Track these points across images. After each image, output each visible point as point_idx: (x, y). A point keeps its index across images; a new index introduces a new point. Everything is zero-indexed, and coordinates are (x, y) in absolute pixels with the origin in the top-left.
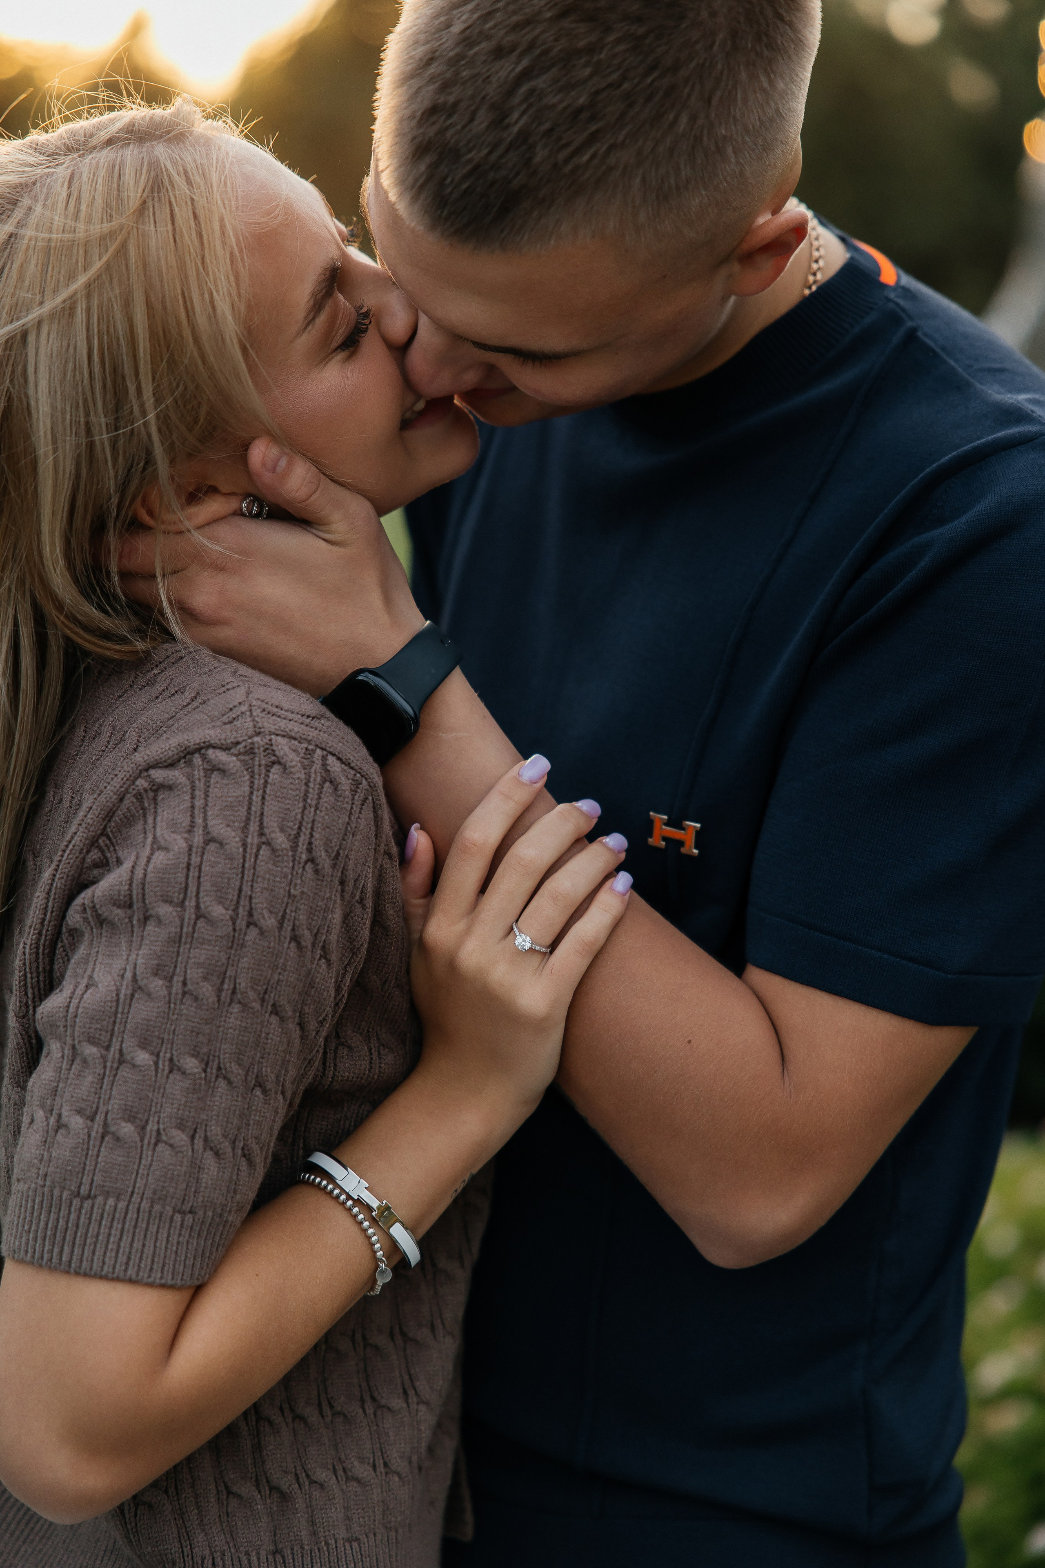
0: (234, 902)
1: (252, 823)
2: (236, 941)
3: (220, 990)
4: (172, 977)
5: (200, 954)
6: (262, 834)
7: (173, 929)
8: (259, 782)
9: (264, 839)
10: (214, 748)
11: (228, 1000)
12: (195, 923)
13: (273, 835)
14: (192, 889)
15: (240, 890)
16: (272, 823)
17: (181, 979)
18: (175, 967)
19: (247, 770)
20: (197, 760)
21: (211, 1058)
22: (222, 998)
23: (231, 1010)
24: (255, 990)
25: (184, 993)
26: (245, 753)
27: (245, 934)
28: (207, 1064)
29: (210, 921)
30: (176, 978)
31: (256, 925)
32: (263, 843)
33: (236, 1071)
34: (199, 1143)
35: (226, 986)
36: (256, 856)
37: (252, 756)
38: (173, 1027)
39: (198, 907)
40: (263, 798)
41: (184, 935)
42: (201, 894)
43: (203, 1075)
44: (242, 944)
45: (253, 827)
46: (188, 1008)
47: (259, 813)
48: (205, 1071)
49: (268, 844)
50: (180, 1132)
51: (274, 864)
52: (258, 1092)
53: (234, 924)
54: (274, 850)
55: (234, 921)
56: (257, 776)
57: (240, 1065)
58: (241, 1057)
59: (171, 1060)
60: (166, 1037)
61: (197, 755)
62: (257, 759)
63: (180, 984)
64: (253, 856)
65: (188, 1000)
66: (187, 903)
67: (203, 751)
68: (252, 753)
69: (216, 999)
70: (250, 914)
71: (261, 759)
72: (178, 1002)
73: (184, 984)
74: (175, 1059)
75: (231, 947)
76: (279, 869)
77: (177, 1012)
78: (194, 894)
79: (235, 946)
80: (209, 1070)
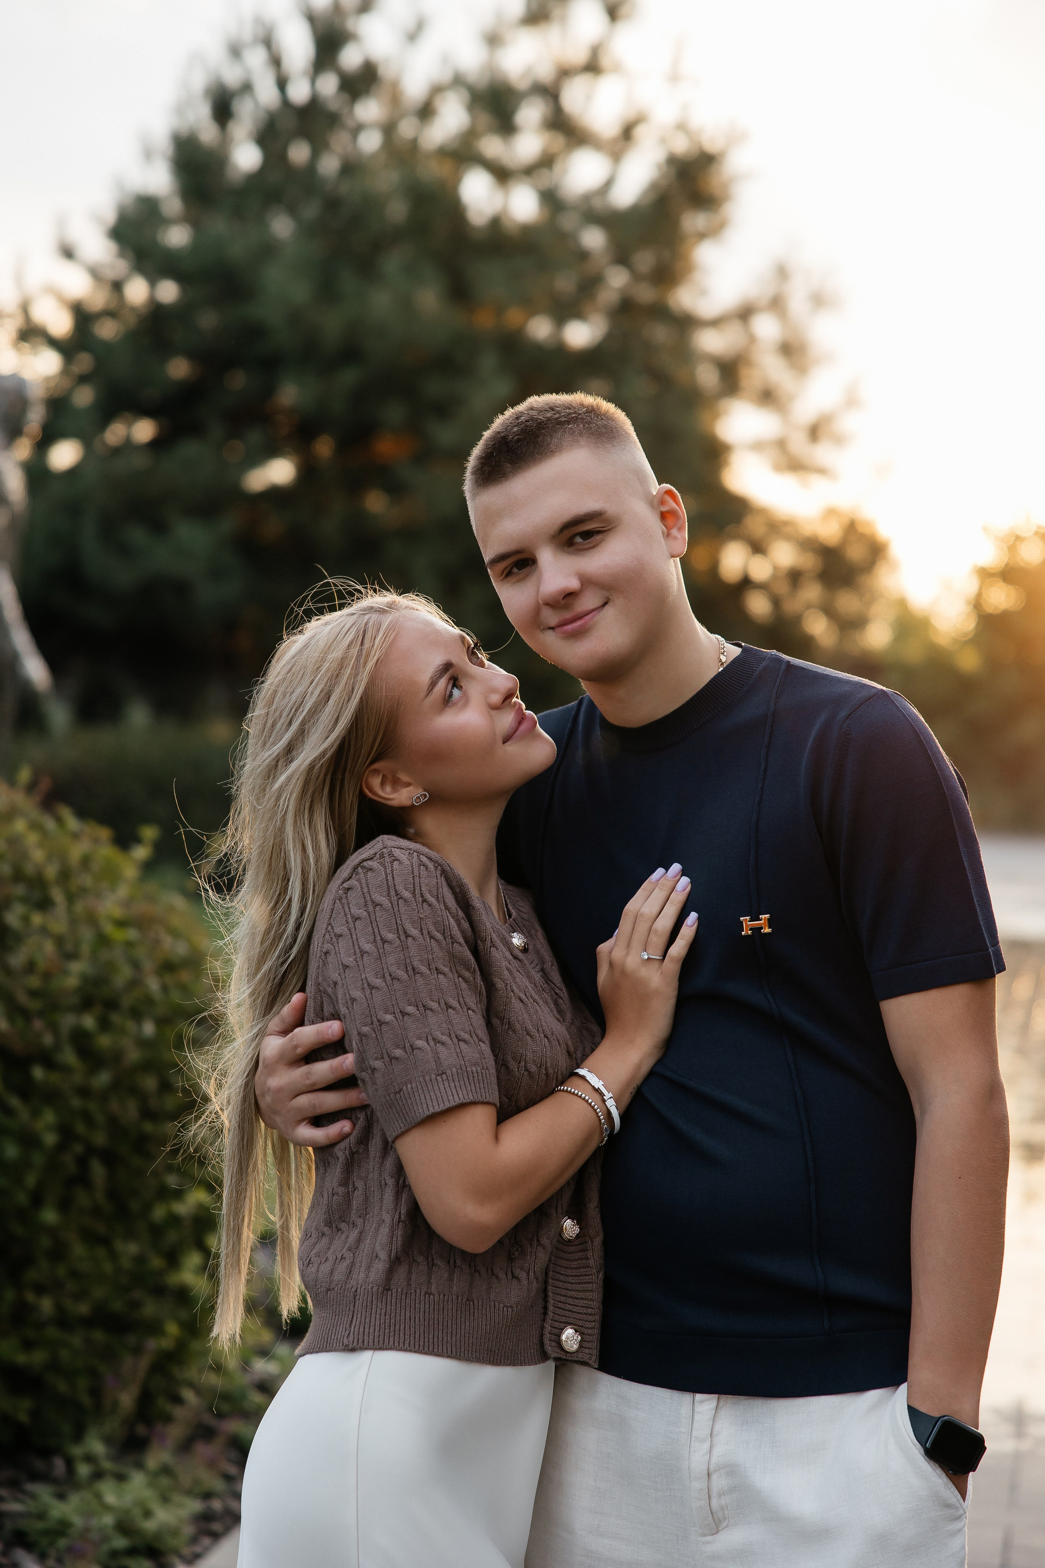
0: (396, 930)
1: (391, 891)
2: (404, 947)
3: (407, 971)
4: (384, 975)
5: (391, 959)
6: (397, 895)
7: (375, 954)
8: (389, 871)
9: (399, 897)
10: (366, 860)
11: (412, 974)
12: (383, 946)
13: (402, 893)
14: (376, 931)
15: (397, 923)
16: (400, 888)
17: (388, 974)
18: (383, 970)
19: (382, 866)
20: (360, 870)
21: (418, 1003)
22: (410, 974)
23: (416, 978)
24: (424, 965)
25: (392, 979)
26: (380, 858)
27: (407, 942)
28: (417, 1006)
29: (389, 942)
30: (386, 975)
31: (410, 936)
32: (399, 898)
33: (434, 1005)
34: (432, 1043)
35: (409, 969)
36: (398, 906)
37: (383, 859)
38: (395, 996)
39: (382, 939)
40: (393, 877)
41: (381, 954)
42: (381, 932)
43: (418, 1012)
44: (407, 947)
45: (393, 893)
46: (397, 985)
47: (393, 885)
48: (418, 1010)
49: (402, 898)
50: (420, 1041)
51: (407, 907)
52: (450, 1010)
53: (400, 939)
54: (405, 900)
55: (399, 938)
56: (387, 868)
57: (433, 1001)
58: (432, 997)
59: (401, 1012)
60: (394, 1003)
61: (359, 868)
62: (386, 859)
63: (389, 976)
64: (396, 905)
65: (395, 982)
66: (377, 939)
67: (362, 865)
68: (383, 857)
69: (407, 976)
70: (405, 933)
71: (388, 859)
72: (391, 985)
73: (390, 975)
74: (402, 1010)
75: (403, 950)
76: (410, 908)
77: (393, 990)
78: (378, 933)
79: (405, 949)
80: (420, 1009)
